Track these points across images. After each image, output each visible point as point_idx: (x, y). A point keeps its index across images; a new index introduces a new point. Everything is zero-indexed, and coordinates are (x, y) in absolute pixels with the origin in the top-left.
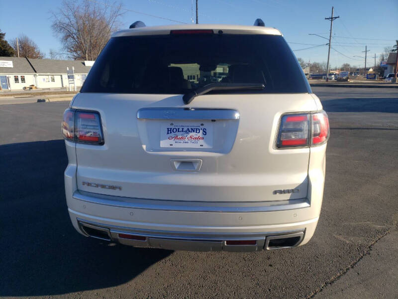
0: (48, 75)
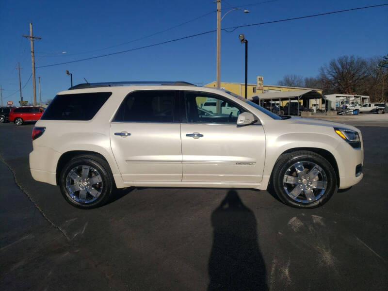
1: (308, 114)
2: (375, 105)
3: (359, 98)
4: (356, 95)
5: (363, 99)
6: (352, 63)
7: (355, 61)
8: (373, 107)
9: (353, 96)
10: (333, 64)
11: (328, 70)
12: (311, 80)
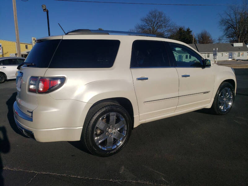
0: (206, 54)
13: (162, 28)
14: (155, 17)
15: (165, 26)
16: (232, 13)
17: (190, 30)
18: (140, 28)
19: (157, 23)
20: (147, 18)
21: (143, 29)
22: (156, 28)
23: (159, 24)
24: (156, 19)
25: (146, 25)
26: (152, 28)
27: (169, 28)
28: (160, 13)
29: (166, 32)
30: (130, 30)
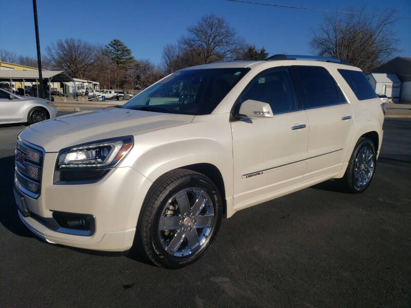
1: (63, 100)
2: (115, 92)
3: (91, 85)
4: (89, 81)
5: (95, 85)
6: (79, 46)
7: (81, 46)
8: (113, 94)
9: (86, 81)
10: (60, 45)
11: (56, 51)
12: (26, 59)
13: (222, 45)
14: (211, 26)
15: (227, 42)
16: (330, 29)
17: (265, 52)
18: (185, 43)
19: (215, 37)
20: (199, 27)
21: (191, 46)
22: (212, 44)
23: (218, 38)
24: (214, 30)
25: (197, 39)
26: (205, 45)
27: (233, 47)
28: (219, 20)
29: (228, 53)
30: (167, 45)
